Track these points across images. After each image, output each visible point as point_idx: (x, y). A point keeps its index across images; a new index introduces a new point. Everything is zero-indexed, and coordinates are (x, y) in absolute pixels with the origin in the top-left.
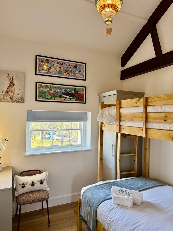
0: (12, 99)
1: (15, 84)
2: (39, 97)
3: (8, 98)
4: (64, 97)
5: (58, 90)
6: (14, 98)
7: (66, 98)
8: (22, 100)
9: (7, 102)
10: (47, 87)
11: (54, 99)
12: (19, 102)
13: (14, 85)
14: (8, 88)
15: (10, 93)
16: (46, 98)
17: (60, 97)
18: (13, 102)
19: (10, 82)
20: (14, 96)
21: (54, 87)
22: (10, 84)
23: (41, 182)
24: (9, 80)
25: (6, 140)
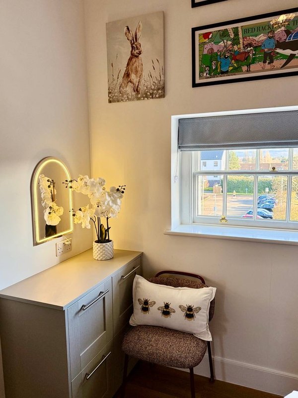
0: (137, 90)
1: (142, 48)
2: (201, 72)
3: (129, 89)
4: (284, 56)
5: (262, 37)
6: (142, 88)
7: (292, 57)
8: (160, 91)
9: (129, 99)
10: (225, 34)
11: (248, 71)
12: (152, 96)
13: (140, 53)
14: (128, 64)
15: (133, 77)
16: (223, 73)
17: (269, 57)
18: (139, 99)
19: (132, 47)
20: (143, 82)
21: (246, 30)
22: (132, 51)
23: (190, 313)
24: (129, 42)
25: (118, 190)
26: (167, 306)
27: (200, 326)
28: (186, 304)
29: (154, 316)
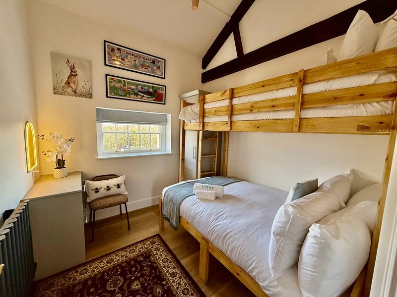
0: (75, 92)
1: (78, 73)
2: (111, 92)
3: (69, 90)
4: (141, 95)
5: (133, 87)
6: (78, 91)
7: (143, 96)
8: (89, 95)
9: (69, 95)
10: (120, 81)
11: (129, 97)
12: (85, 96)
13: (77, 75)
14: (68, 78)
15: (72, 85)
16: (120, 95)
17: (136, 94)
18: (77, 96)
19: (71, 71)
20: (78, 89)
21: (128, 83)
22: (71, 73)
23: (118, 186)
24: (69, 68)
25: (70, 140)
26: (108, 187)
27: (123, 189)
28: (116, 184)
29: (103, 192)
